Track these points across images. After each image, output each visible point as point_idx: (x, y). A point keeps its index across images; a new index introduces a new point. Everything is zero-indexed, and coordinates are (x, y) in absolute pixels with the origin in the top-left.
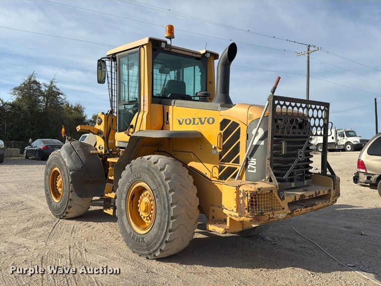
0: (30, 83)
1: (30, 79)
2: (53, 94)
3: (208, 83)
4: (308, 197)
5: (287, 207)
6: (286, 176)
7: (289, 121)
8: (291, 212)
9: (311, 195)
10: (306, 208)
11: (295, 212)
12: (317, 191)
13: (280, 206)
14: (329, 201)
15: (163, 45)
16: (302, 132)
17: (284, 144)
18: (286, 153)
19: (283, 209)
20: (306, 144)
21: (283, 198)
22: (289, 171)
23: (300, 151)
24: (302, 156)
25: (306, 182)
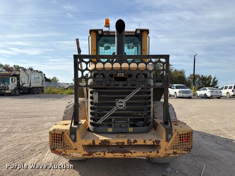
4: (115, 143)
5: (81, 149)
6: (100, 122)
7: (108, 75)
8: (88, 153)
9: (120, 143)
10: (112, 153)
11: (94, 154)
12: (131, 140)
13: (71, 146)
14: (158, 152)
15: (100, 32)
16: (121, 84)
17: (96, 94)
18: (97, 102)
19: (76, 149)
20: (131, 95)
21: (75, 140)
22: (103, 118)
23: (119, 101)
24: (122, 106)
25: (131, 129)
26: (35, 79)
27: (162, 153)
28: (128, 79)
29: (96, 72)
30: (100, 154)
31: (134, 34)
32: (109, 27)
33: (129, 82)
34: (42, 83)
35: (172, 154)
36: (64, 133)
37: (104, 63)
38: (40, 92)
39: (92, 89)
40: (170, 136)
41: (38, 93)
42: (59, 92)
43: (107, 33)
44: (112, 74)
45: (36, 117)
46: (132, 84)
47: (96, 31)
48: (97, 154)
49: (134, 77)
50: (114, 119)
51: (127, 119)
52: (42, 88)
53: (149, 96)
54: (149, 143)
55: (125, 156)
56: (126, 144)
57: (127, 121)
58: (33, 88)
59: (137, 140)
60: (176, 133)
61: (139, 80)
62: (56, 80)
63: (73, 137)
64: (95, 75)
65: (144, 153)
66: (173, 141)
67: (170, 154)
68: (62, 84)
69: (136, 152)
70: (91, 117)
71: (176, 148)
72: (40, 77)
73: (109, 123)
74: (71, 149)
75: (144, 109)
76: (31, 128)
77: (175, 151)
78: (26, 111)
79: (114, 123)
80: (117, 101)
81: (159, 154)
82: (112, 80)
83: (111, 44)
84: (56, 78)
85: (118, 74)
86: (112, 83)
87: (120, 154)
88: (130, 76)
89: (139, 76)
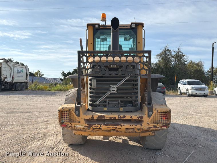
0: (165, 51)
1: (165, 49)
2: (179, 56)
3: (138, 43)
4: (108, 118)
5: (83, 122)
6: (97, 103)
7: (103, 66)
8: (88, 125)
9: (113, 118)
10: (107, 125)
11: (93, 126)
12: (121, 115)
13: (76, 120)
14: (142, 125)
15: (97, 26)
16: (113, 73)
17: (94, 81)
18: (95, 87)
19: (79, 122)
20: (122, 82)
21: (78, 115)
22: (100, 99)
23: (112, 86)
24: (115, 90)
25: (121, 109)
26: (19, 72)
27: (145, 126)
28: (120, 70)
29: (94, 64)
30: (97, 126)
31: (130, 27)
32: (105, 21)
33: (120, 72)
34: (26, 77)
35: (153, 127)
36: (70, 110)
37: (100, 57)
38: (24, 89)
39: (91, 78)
40: (150, 113)
41: (21, 90)
42: (46, 88)
43: (103, 27)
44: (107, 66)
45: (26, 113)
46: (122, 74)
47: (93, 25)
48: (95, 126)
49: (124, 68)
50: (108, 100)
51: (118, 100)
52: (26, 83)
53: (136, 83)
54: (135, 118)
55: (116, 128)
56: (117, 118)
57: (118, 102)
58: (16, 83)
59: (126, 116)
60: (156, 111)
61: (128, 70)
62: (40, 75)
63: (77, 112)
64: (93, 67)
65: (131, 126)
66: (154, 117)
67: (151, 127)
68: (48, 79)
69: (125, 125)
70: (90, 100)
71: (156, 123)
72: (24, 70)
73: (104, 103)
74: (76, 122)
75: (133, 93)
76: (25, 122)
77: (155, 125)
78: (14, 108)
79: (109, 104)
80: (111, 86)
81: (142, 127)
82: (106, 70)
83: (108, 36)
84: (40, 71)
85: (112, 65)
86: (107, 72)
87: (113, 126)
88: (121, 67)
89: (128, 67)
